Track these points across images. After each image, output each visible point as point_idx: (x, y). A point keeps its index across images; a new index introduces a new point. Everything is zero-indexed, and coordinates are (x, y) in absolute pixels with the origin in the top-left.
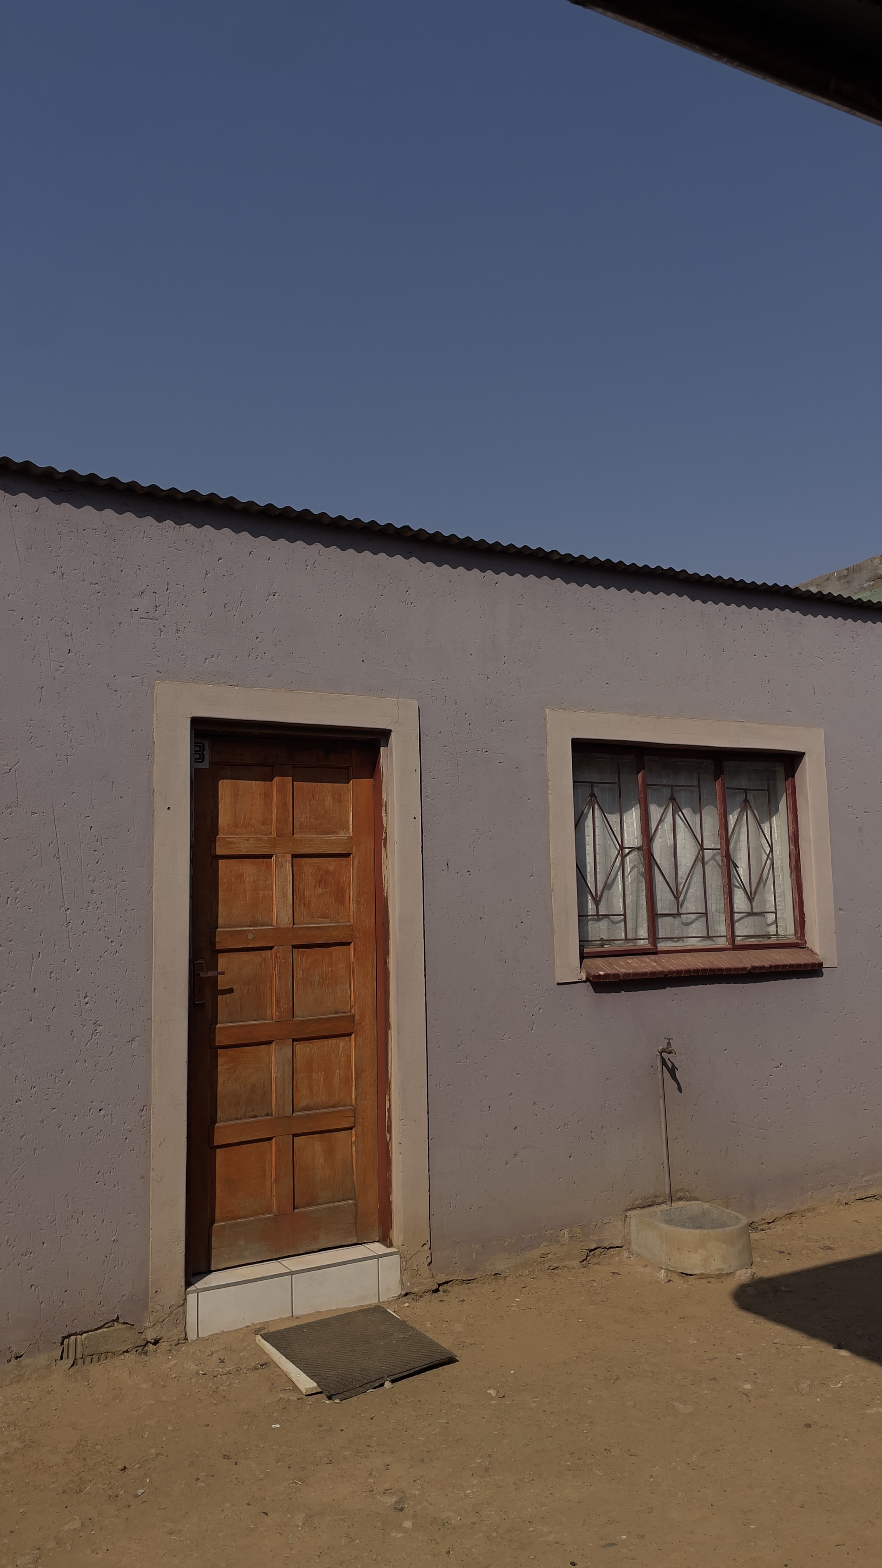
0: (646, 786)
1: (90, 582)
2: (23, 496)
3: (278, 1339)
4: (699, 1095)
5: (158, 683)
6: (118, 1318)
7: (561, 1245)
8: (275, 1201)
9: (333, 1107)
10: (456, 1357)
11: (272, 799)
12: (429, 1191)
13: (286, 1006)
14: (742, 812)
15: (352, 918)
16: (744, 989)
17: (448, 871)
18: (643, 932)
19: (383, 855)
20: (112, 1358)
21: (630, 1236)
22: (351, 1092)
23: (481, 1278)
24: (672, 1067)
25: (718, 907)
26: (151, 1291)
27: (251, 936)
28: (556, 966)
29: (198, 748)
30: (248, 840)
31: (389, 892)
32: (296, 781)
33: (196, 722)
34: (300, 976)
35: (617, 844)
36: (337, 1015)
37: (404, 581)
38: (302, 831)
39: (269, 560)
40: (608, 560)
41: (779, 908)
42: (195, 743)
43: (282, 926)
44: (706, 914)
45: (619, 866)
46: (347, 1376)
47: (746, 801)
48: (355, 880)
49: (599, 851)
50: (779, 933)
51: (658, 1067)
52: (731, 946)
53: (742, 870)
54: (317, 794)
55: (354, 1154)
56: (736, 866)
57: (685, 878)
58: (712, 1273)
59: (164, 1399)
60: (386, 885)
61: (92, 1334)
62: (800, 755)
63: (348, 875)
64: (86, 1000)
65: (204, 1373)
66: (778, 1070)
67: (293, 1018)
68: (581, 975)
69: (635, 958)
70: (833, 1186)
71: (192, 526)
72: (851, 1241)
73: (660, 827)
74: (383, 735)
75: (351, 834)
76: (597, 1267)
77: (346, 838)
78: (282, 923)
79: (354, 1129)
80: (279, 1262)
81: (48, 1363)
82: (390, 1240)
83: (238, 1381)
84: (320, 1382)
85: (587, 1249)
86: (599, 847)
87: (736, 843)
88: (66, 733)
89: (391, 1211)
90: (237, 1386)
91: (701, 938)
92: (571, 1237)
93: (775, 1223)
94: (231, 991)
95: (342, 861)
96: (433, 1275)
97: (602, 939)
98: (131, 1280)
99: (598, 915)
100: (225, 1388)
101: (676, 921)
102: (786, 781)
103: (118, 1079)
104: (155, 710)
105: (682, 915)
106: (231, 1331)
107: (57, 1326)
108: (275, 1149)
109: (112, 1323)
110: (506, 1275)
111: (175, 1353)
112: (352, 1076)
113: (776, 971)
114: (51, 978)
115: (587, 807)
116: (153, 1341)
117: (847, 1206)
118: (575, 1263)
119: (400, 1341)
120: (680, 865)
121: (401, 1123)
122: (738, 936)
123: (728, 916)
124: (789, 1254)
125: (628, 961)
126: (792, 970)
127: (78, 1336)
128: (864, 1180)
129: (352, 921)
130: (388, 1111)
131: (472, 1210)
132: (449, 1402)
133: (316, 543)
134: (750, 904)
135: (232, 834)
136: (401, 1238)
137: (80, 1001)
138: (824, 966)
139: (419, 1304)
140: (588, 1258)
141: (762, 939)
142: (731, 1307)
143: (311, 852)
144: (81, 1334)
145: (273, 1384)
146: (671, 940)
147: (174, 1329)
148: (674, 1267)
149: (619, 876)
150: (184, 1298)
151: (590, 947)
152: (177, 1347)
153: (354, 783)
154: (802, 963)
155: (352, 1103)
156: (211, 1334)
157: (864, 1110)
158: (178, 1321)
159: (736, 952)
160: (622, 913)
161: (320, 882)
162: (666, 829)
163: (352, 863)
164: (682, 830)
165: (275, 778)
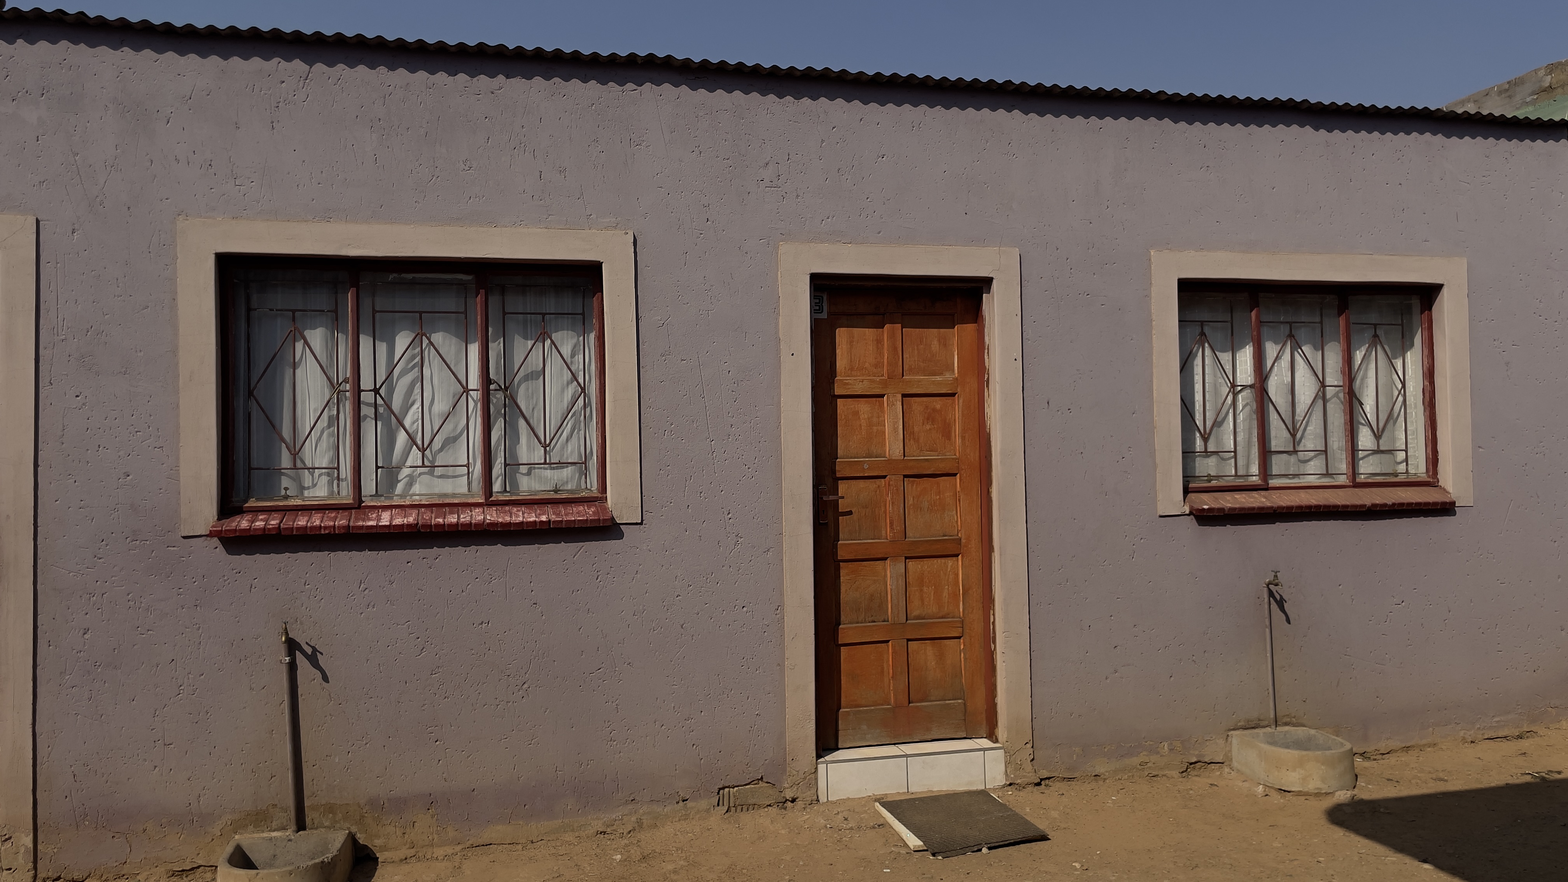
0: (1260, 323)
1: (723, 158)
2: (666, 86)
3: (893, 806)
4: (1309, 627)
5: (782, 244)
6: (762, 778)
7: (1161, 756)
8: (892, 695)
9: (942, 618)
10: (1048, 835)
11: (883, 344)
12: (1031, 697)
13: (899, 528)
14: (1370, 348)
15: (958, 451)
16: (1363, 527)
17: (1048, 408)
18: (1255, 469)
19: (986, 394)
20: (758, 809)
21: (1231, 754)
22: (959, 606)
23: (1082, 778)
24: (1280, 599)
25: (1341, 445)
26: (789, 759)
27: (866, 466)
28: (1158, 499)
29: (818, 300)
30: (862, 382)
31: (991, 429)
32: (904, 328)
33: (814, 277)
34: (911, 502)
35: (1228, 382)
36: (945, 538)
37: (1007, 134)
38: (911, 373)
39: (878, 125)
40: (1220, 96)
41: (1411, 446)
42: (814, 296)
43: (894, 458)
44: (1326, 451)
45: (1231, 405)
46: (950, 839)
47: (1376, 336)
48: (960, 418)
49: (1208, 389)
50: (1409, 471)
51: (1264, 598)
52: (1351, 484)
53: (1369, 405)
54: (924, 339)
55: (962, 660)
56: (1361, 404)
57: (1304, 415)
58: (1310, 791)
59: (798, 842)
60: (989, 422)
61: (742, 789)
62: (1437, 288)
63: (953, 413)
64: (729, 516)
65: (831, 826)
66: (1400, 607)
67: (905, 538)
68: (1185, 508)
69: (1243, 494)
70: (1457, 724)
71: (809, 100)
72: (1468, 775)
73: (1276, 364)
74: (985, 283)
75: (956, 375)
76: (1197, 779)
77: (951, 379)
78: (894, 455)
79: (962, 638)
80: (897, 747)
81: (708, 808)
82: (996, 737)
83: (858, 835)
84: (926, 841)
85: (1187, 762)
86: (1208, 385)
87: (1363, 379)
88: (707, 291)
89: (997, 712)
90: (857, 839)
91: (1319, 476)
92: (1171, 750)
93: (1390, 755)
94: (850, 513)
95: (949, 400)
96: (1035, 770)
97: (1209, 475)
98: (772, 748)
99: (1206, 451)
100: (848, 839)
101: (1293, 459)
102: (1421, 314)
103: (757, 582)
104: (779, 269)
105: (1299, 453)
106: (855, 799)
107: (714, 779)
108: (892, 650)
109: (757, 781)
110: (1105, 777)
111: (808, 810)
112: (960, 592)
113: (1400, 508)
114: (701, 497)
115: (1197, 346)
116: (790, 799)
117: (1472, 744)
118: (1175, 773)
119: (999, 818)
120: (1298, 403)
121: (1004, 635)
122: (1361, 474)
123: (1349, 454)
124: (1398, 782)
125: (1236, 496)
126: (1418, 508)
127: (731, 789)
128: (1494, 720)
129: (958, 455)
130: (992, 624)
131: (1072, 717)
132: (1037, 869)
133: (922, 105)
134: (1376, 442)
135: (849, 376)
136: (1005, 736)
137: (724, 517)
138: (1456, 505)
139: (1021, 793)
140: (1189, 770)
141: (1388, 477)
142: (1323, 822)
143: (919, 392)
144: (733, 788)
145: (887, 841)
146: (1286, 476)
147: (808, 791)
148: (1272, 784)
149: (1230, 414)
150: (815, 767)
151: (1197, 482)
152: (810, 806)
153: (959, 328)
154: (1431, 502)
155: (960, 616)
156: (838, 799)
157: (1498, 651)
158: (811, 786)
159: (1356, 489)
160: (1233, 450)
161: (928, 419)
162: (1283, 366)
163: (957, 402)
164: (1301, 367)
165: (886, 326)
